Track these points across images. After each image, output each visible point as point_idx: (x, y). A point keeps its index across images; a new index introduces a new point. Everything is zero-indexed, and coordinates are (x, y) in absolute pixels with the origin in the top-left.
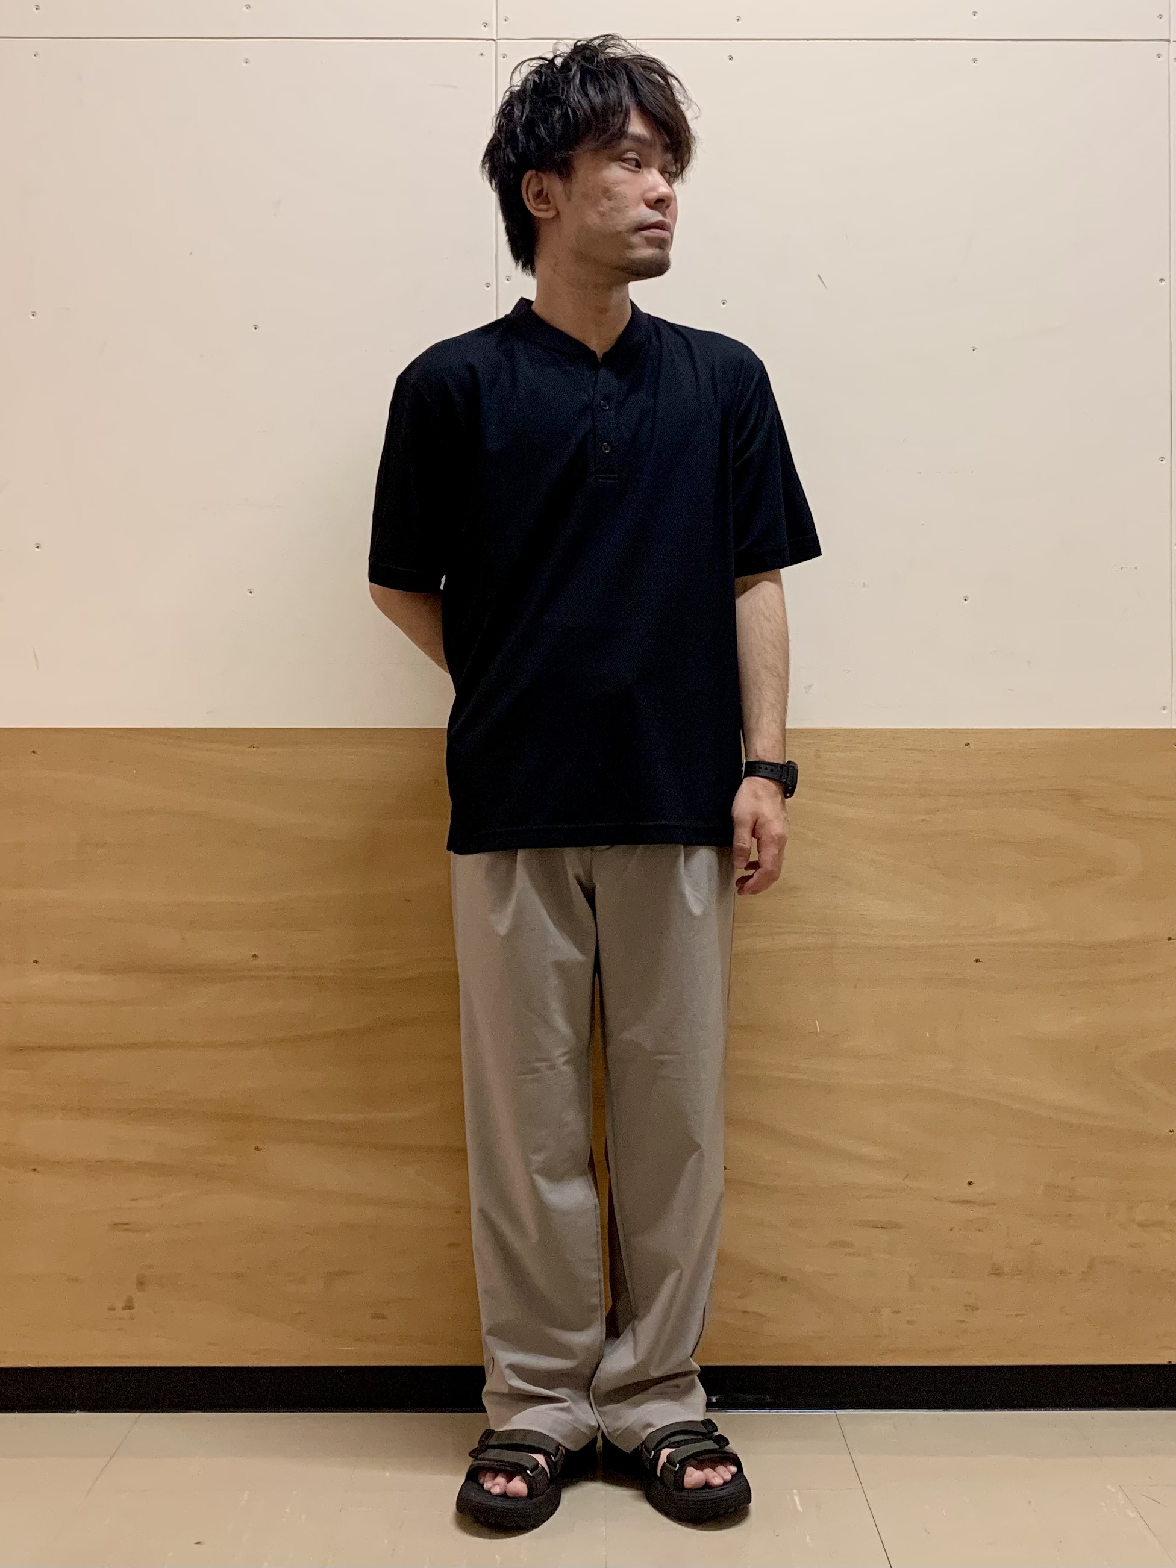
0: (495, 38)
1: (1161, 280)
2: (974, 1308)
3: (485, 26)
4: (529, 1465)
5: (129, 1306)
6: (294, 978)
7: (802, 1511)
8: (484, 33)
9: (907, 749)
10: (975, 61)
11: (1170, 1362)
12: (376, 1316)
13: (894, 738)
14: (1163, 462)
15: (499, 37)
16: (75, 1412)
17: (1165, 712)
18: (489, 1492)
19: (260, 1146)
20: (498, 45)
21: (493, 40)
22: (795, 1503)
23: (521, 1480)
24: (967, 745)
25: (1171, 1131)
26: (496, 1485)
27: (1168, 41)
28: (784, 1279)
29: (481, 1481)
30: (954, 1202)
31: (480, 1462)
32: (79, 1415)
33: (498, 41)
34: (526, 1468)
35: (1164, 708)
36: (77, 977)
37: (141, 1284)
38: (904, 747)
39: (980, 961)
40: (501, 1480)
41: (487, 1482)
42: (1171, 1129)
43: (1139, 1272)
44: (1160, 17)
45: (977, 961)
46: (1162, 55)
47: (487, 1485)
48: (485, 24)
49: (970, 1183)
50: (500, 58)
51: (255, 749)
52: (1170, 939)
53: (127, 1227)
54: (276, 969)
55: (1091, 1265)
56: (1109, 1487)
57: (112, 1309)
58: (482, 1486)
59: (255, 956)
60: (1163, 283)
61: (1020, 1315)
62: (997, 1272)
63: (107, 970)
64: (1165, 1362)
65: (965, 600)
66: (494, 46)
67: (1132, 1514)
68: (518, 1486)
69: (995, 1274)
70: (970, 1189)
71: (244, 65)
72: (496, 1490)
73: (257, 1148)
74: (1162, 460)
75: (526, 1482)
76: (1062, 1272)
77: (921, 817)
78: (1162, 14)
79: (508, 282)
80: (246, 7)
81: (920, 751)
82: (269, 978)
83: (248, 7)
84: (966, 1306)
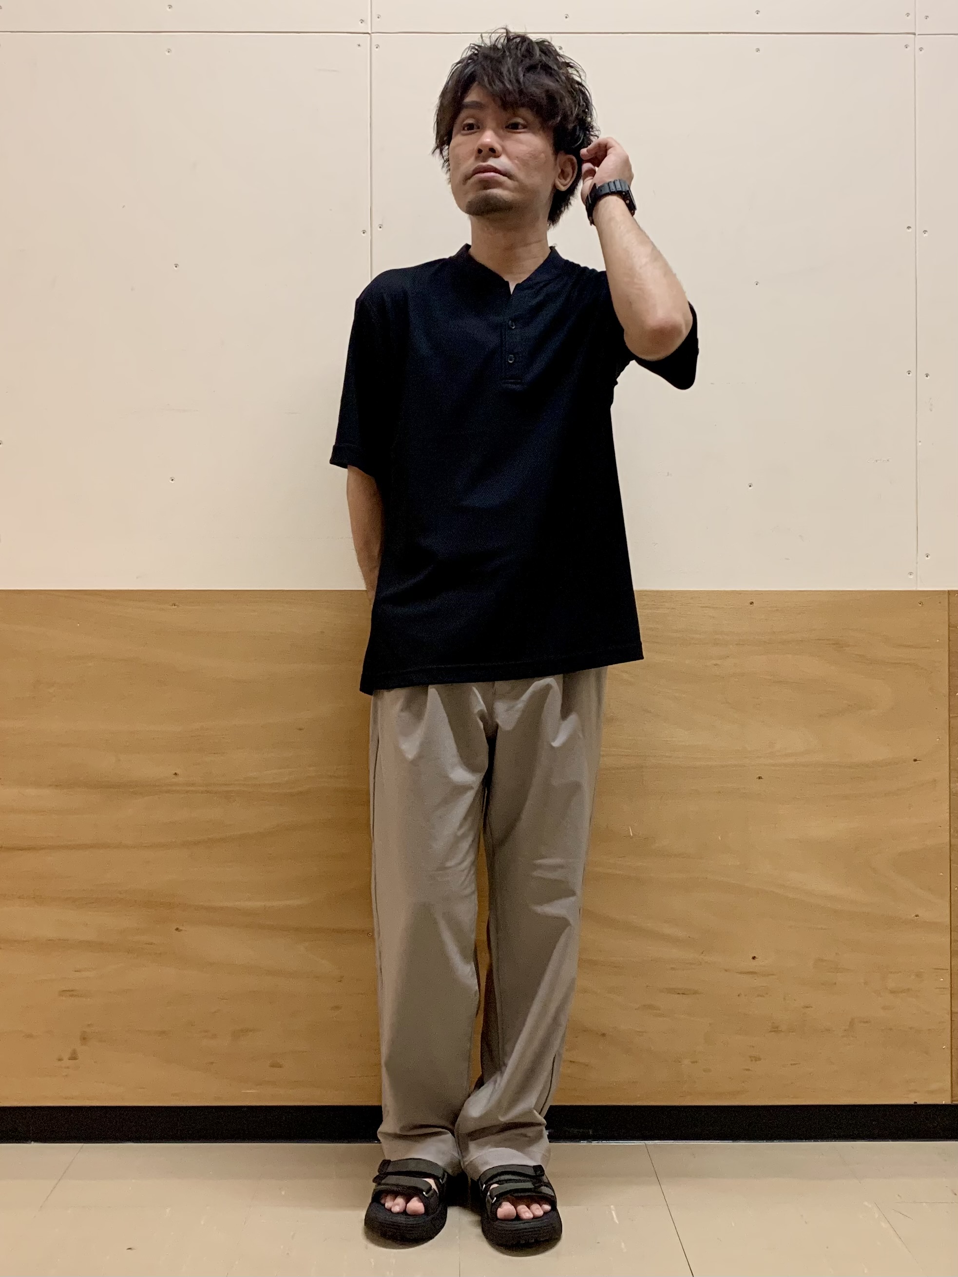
0: (370, 32)
1: (909, 228)
2: (757, 1059)
3: (362, 23)
4: (425, 1188)
5: (74, 1057)
6: (207, 792)
7: (618, 1223)
8: (362, 28)
9: (703, 607)
10: (758, 50)
11: (915, 1103)
12: (273, 1066)
13: (692, 598)
14: (910, 375)
15: (373, 32)
16: (30, 1143)
17: (911, 577)
18: (390, 1210)
19: (181, 928)
20: (373, 37)
21: (368, 33)
22: (612, 1216)
23: (417, 1200)
24: (751, 604)
25: (916, 916)
26: (396, 1205)
27: (914, 34)
28: (604, 1035)
29: (382, 1202)
30: (741, 973)
31: (382, 1186)
32: (34, 1145)
33: (372, 34)
34: (422, 1191)
35: (911, 574)
36: (31, 791)
37: (84, 1039)
38: (701, 605)
39: (762, 778)
40: (400, 1201)
41: (388, 1202)
42: (917, 914)
43: (891, 1029)
44: (908, 15)
45: (760, 778)
46: (909, 46)
47: (388, 1204)
48: (362, 21)
49: (754, 958)
50: (374, 48)
51: (176, 607)
52: (915, 760)
53: (72, 993)
54: (193, 785)
55: (852, 1023)
56: (866, 1203)
57: (60, 1060)
58: (384, 1205)
59: (176, 774)
60: (910, 230)
61: (794, 1064)
62: (775, 1029)
63: (57, 785)
64: (912, 1102)
65: (750, 486)
66: (369, 37)
67: (884, 1225)
68: (416, 1205)
69: (774, 1031)
70: (754, 963)
71: (167, 54)
72: (396, 1209)
73: (177, 929)
74: (909, 374)
75: (422, 1202)
76: (828, 1030)
77: (714, 662)
78: (910, 13)
79: (381, 229)
80: (168, 7)
81: (713, 608)
82: (187, 792)
83: (170, 7)
84: (750, 1057)
